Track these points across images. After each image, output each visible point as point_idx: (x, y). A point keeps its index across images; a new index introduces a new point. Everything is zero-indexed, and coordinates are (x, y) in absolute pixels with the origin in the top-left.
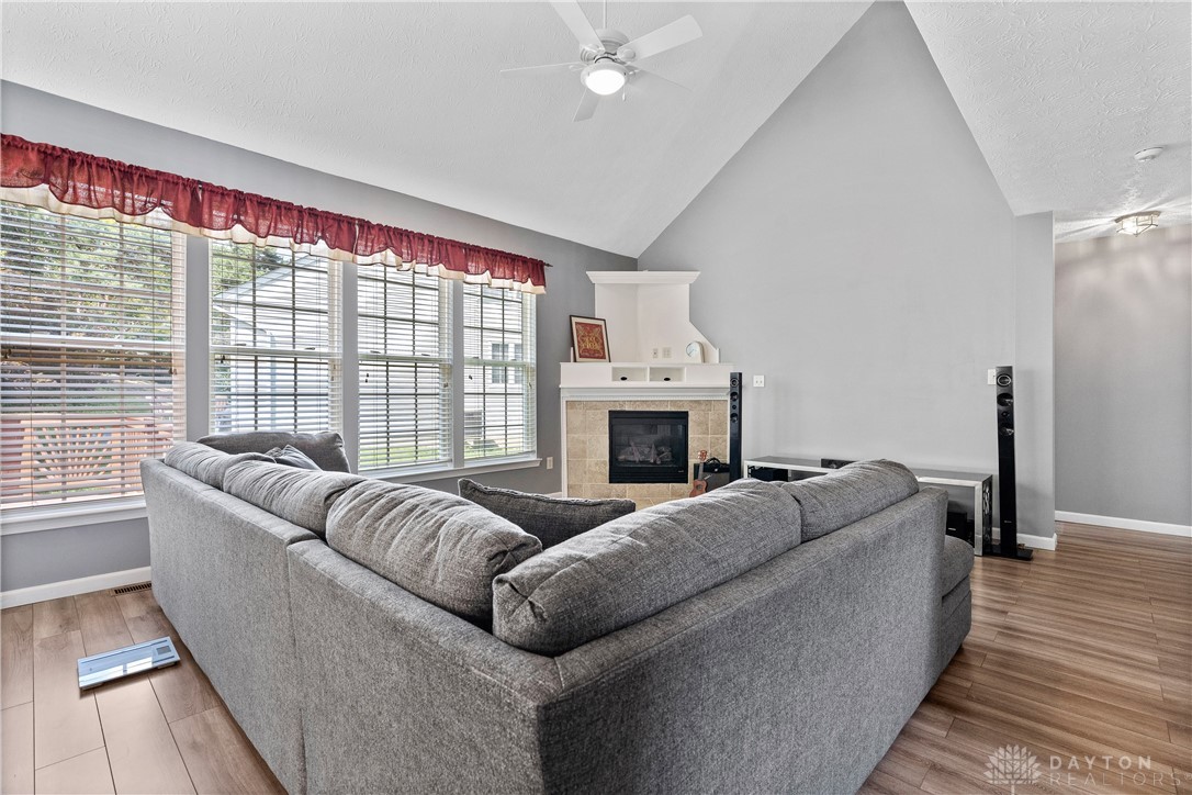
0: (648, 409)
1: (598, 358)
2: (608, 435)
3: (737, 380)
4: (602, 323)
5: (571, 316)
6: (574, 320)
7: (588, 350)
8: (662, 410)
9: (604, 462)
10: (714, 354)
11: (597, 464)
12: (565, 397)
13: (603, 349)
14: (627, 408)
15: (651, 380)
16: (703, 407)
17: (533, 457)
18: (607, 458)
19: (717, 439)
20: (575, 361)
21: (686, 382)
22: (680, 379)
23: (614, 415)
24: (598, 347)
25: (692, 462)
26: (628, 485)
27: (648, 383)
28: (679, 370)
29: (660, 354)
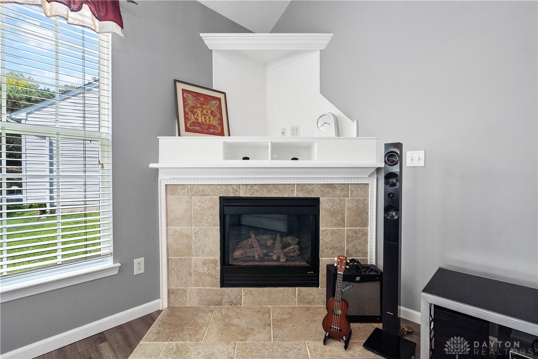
0: (268, 196)
1: (214, 134)
2: (218, 227)
3: (393, 154)
4: (221, 96)
5: (175, 81)
6: (180, 87)
7: (200, 125)
8: (286, 196)
9: (214, 262)
10: (351, 128)
11: (204, 263)
12: (164, 180)
13: (221, 124)
14: (242, 194)
15: (272, 159)
16: (338, 192)
17: (109, 263)
18: (217, 257)
19: (356, 232)
20: (179, 135)
21: (317, 159)
22: (309, 158)
23: (226, 203)
24: (215, 122)
25: (325, 260)
26: (243, 290)
27: (268, 162)
28: (307, 148)
29: (288, 133)
